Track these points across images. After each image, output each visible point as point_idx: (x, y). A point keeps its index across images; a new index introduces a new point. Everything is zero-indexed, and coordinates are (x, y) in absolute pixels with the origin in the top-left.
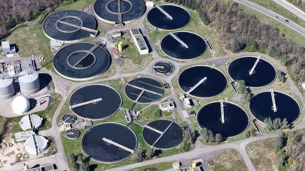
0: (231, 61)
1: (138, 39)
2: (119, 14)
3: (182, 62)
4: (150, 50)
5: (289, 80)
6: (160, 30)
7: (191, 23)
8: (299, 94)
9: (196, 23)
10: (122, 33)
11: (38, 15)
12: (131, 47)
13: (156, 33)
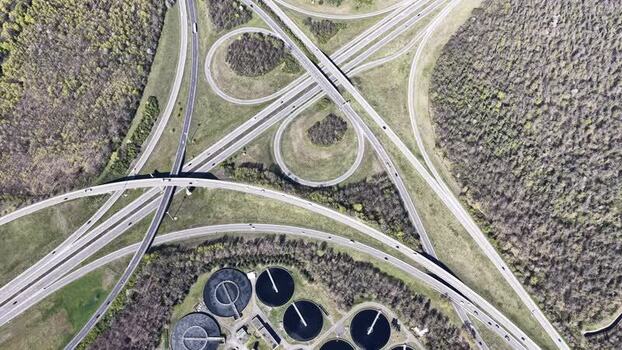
0: (349, 323)
1: (264, 335)
2: (232, 304)
3: (311, 343)
4: (278, 340)
5: (403, 327)
6: (275, 308)
7: (297, 286)
8: (415, 341)
9: (300, 283)
10: (245, 328)
11: (160, 336)
12: (261, 343)
13: (274, 313)
